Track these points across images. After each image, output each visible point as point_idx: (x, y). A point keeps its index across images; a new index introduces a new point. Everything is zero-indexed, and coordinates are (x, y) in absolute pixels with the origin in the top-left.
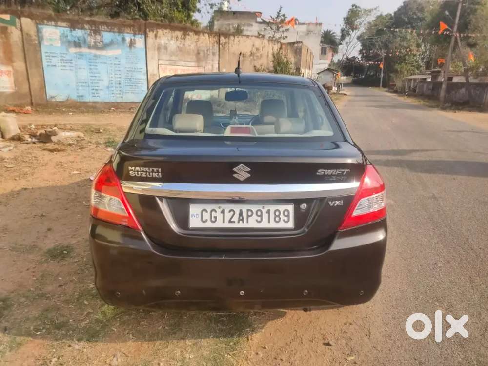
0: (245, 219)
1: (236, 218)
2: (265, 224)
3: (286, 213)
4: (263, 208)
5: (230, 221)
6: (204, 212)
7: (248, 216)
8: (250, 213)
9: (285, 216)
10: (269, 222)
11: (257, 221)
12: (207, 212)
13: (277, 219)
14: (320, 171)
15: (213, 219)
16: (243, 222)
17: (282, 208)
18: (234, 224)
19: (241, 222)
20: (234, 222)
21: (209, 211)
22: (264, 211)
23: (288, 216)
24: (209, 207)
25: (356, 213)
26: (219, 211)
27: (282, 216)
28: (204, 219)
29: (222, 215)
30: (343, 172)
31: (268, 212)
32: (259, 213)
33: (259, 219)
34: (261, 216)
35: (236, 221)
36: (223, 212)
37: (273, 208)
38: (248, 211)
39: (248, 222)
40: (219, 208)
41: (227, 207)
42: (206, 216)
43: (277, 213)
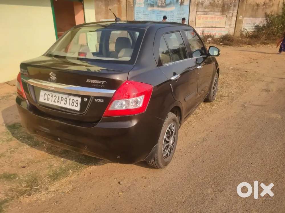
0: (60, 101)
1: (56, 101)
2: (67, 106)
3: (77, 102)
4: (68, 97)
5: (54, 102)
6: (45, 95)
7: (62, 100)
8: (62, 99)
9: (76, 103)
10: (69, 105)
11: (64, 103)
12: (46, 95)
13: (73, 104)
14: (88, 80)
15: (48, 99)
16: (59, 103)
17: (76, 98)
18: (55, 103)
19: (58, 102)
20: (55, 102)
21: (47, 94)
22: (68, 99)
23: (77, 103)
24: (48, 93)
25: (111, 108)
26: (51, 95)
27: (75, 103)
28: (45, 99)
29: (51, 97)
30: (102, 82)
31: (70, 100)
32: (66, 100)
33: (65, 102)
34: (66, 101)
35: (57, 102)
36: (52, 96)
37: (72, 98)
38: (62, 97)
39: (61, 103)
40: (51, 94)
41: (54, 94)
42: (46, 97)
43: (73, 101)
